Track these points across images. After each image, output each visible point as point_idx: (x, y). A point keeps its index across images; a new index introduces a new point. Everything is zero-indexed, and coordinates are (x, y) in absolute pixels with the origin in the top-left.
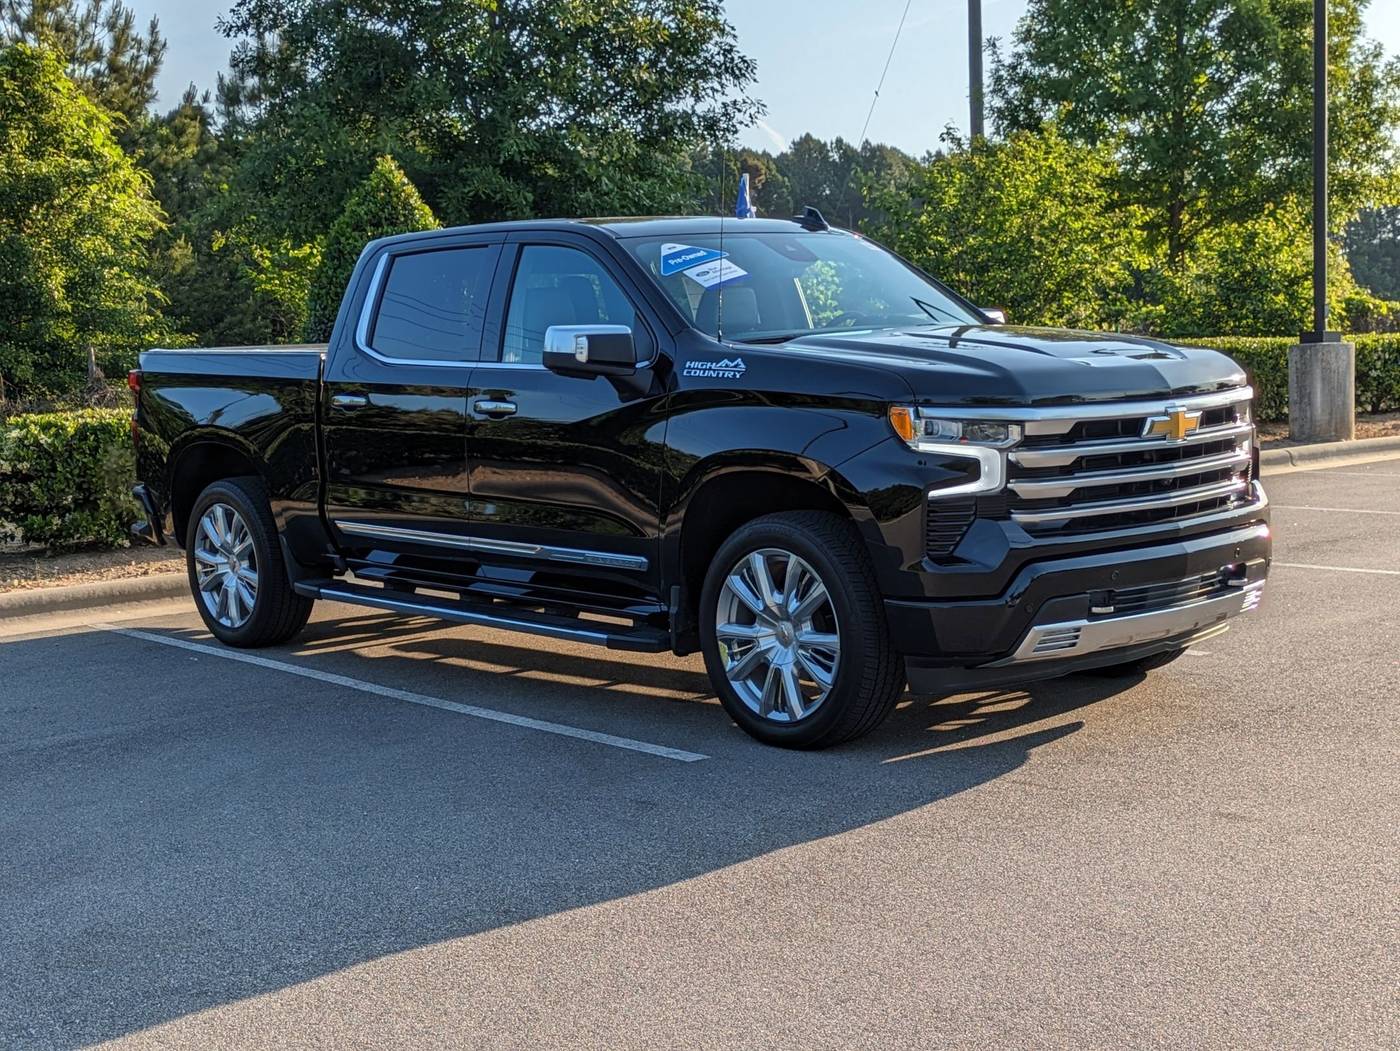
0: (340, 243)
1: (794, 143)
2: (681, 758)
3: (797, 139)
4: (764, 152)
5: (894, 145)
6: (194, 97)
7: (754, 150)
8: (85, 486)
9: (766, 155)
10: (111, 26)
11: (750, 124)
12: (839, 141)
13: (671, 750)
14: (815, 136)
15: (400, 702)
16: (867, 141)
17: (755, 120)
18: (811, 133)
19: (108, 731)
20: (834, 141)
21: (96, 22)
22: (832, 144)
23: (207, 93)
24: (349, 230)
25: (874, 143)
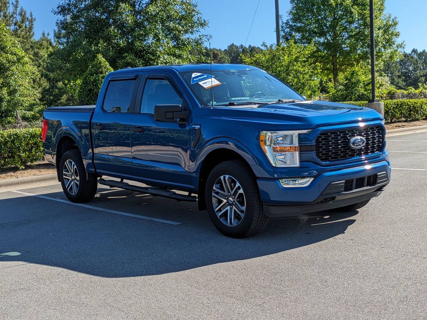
0: (86, 79)
1: (228, 46)
2: (174, 224)
3: (229, 45)
4: (220, 49)
5: (258, 46)
6: (45, 35)
7: (216, 48)
8: (11, 151)
9: (220, 50)
10: (21, 15)
11: (208, 41)
12: (242, 45)
13: (171, 222)
14: (235, 44)
15: (97, 210)
16: (250, 45)
17: (209, 40)
18: (234, 43)
19: (13, 220)
20: (240, 45)
21: (16, 14)
23: (48, 33)
24: (89, 75)
25: (252, 46)
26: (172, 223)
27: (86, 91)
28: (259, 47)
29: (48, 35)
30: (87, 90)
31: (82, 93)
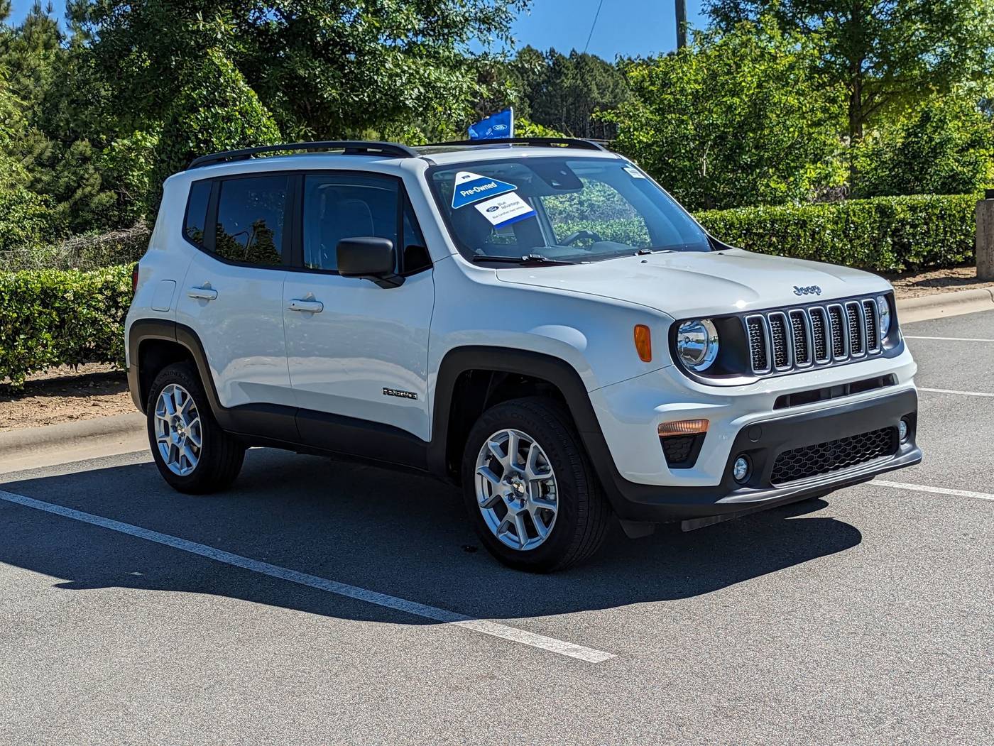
1: (518, 52)
3: (521, 50)
5: (595, 54)
6: (40, 8)
12: (552, 51)
14: (534, 47)
16: (573, 50)
18: (531, 45)
20: (548, 51)
22: (547, 53)
23: (49, 4)
25: (580, 52)
26: (576, 650)
27: (176, 160)
28: (597, 55)
29: (49, 10)
30: (181, 157)
31: (165, 165)
